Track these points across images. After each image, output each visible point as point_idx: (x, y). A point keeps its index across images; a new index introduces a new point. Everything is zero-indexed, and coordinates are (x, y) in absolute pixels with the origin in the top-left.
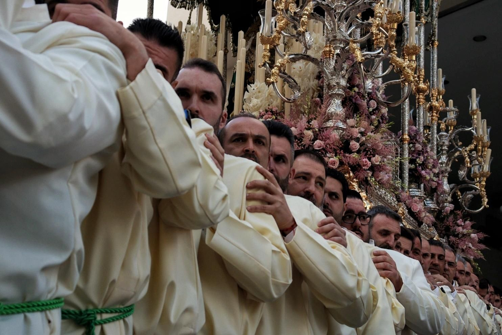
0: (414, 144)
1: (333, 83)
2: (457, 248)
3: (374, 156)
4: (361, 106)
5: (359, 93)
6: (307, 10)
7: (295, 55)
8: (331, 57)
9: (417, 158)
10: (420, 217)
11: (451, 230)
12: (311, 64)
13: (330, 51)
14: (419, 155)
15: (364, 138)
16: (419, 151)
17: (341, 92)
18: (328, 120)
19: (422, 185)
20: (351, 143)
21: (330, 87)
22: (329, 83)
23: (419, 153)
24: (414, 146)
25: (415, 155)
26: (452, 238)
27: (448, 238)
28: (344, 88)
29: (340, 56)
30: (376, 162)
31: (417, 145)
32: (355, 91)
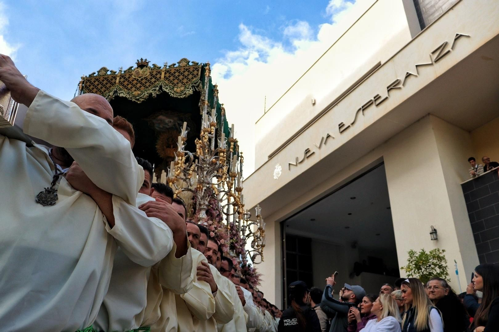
0: (232, 230)
1: (202, 203)
2: (250, 281)
3: (221, 240)
4: (214, 214)
5: (212, 208)
6: (192, 168)
7: (184, 188)
8: (201, 190)
9: (233, 237)
10: (236, 267)
11: (247, 272)
12: (190, 193)
13: (200, 187)
14: (234, 236)
15: (217, 231)
16: (234, 234)
17: (205, 207)
18: (199, 221)
19: (235, 251)
20: (211, 233)
21: (200, 205)
22: (200, 203)
23: (234, 235)
24: (232, 232)
25: (232, 236)
26: (247, 276)
27: (246, 276)
28: (207, 206)
29: (206, 191)
30: (222, 242)
31: (233, 231)
32: (211, 207)
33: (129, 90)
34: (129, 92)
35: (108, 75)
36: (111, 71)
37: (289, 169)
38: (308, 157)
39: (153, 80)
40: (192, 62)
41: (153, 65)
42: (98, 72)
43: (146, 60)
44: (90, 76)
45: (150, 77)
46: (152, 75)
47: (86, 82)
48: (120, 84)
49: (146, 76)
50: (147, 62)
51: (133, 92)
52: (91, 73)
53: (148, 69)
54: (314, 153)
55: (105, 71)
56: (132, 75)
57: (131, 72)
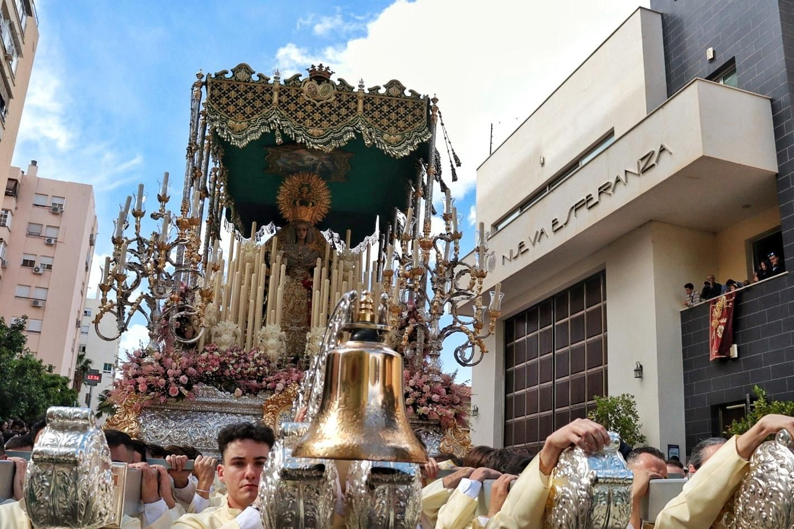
33: (300, 122)
34: (302, 127)
35: (253, 82)
36: (260, 76)
37: (503, 264)
38: (522, 253)
39: (343, 111)
40: (410, 91)
41: (339, 80)
42: (233, 71)
43: (328, 68)
44: (217, 75)
45: (336, 105)
46: (340, 101)
47: (212, 87)
48: (281, 106)
49: (328, 101)
50: (329, 73)
51: (308, 129)
52: (218, 71)
53: (331, 87)
54: (527, 250)
55: (248, 73)
56: (302, 92)
57: (300, 87)
